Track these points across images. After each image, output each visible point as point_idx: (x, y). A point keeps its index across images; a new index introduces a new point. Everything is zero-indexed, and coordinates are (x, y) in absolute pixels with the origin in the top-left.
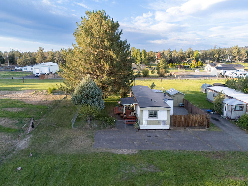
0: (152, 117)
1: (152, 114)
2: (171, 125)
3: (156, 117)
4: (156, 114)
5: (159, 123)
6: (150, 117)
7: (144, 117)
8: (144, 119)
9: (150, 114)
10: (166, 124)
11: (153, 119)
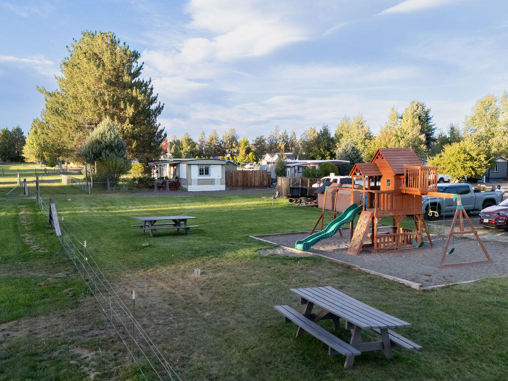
0: (203, 174)
1: (203, 171)
2: (226, 184)
3: (208, 174)
4: (208, 171)
5: (212, 182)
6: (200, 174)
7: (192, 175)
8: (192, 178)
9: (200, 171)
10: (221, 184)
11: (204, 177)
